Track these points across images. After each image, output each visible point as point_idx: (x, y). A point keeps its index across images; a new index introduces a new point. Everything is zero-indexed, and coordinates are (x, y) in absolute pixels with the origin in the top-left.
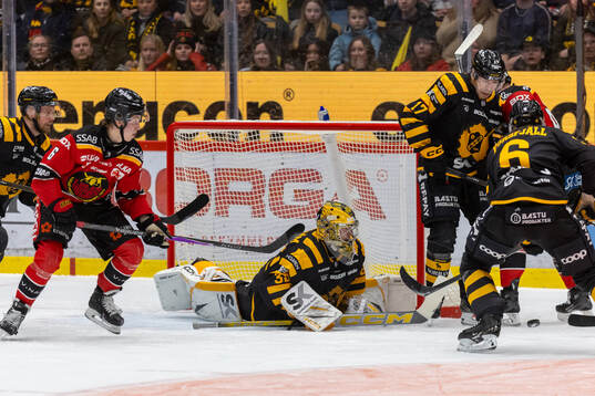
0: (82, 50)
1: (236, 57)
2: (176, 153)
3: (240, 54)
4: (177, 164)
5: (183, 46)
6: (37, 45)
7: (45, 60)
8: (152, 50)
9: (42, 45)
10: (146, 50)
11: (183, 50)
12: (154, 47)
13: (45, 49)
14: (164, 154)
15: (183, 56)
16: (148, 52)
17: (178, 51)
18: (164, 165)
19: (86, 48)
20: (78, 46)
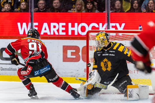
0: (56, 5)
1: (109, 8)
2: (89, 41)
3: (111, 7)
4: (90, 45)
5: (89, 4)
6: (41, 4)
7: (43, 9)
8: (79, 5)
9: (43, 4)
10: (77, 5)
11: (89, 5)
12: (80, 4)
13: (44, 5)
14: (85, 41)
15: (90, 7)
16: (78, 6)
17: (88, 6)
18: (85, 45)
19: (58, 4)
20: (55, 3)
